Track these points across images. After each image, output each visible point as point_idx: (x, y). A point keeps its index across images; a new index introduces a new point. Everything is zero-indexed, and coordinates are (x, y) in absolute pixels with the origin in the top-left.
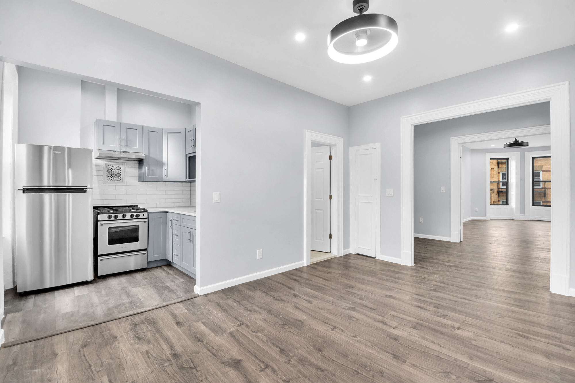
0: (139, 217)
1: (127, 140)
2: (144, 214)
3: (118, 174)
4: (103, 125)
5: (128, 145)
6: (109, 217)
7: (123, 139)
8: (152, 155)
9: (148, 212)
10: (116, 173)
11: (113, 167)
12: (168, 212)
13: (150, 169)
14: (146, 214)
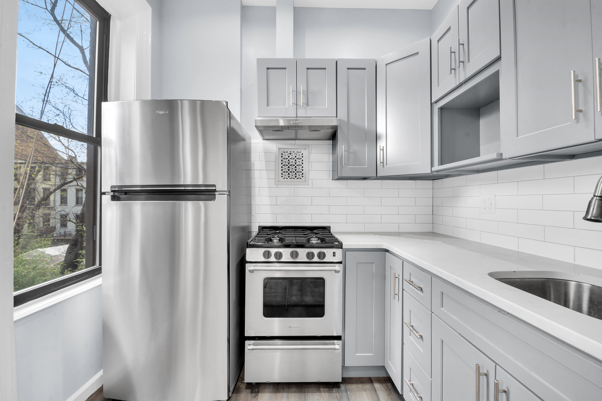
0: (325, 260)
1: (307, 93)
2: (334, 253)
3: (299, 167)
4: (268, 69)
5: (310, 103)
6: (267, 255)
7: (300, 93)
8: (353, 121)
9: (344, 247)
10: (296, 165)
11: (290, 154)
12: (387, 251)
13: (351, 150)
14: (339, 252)
